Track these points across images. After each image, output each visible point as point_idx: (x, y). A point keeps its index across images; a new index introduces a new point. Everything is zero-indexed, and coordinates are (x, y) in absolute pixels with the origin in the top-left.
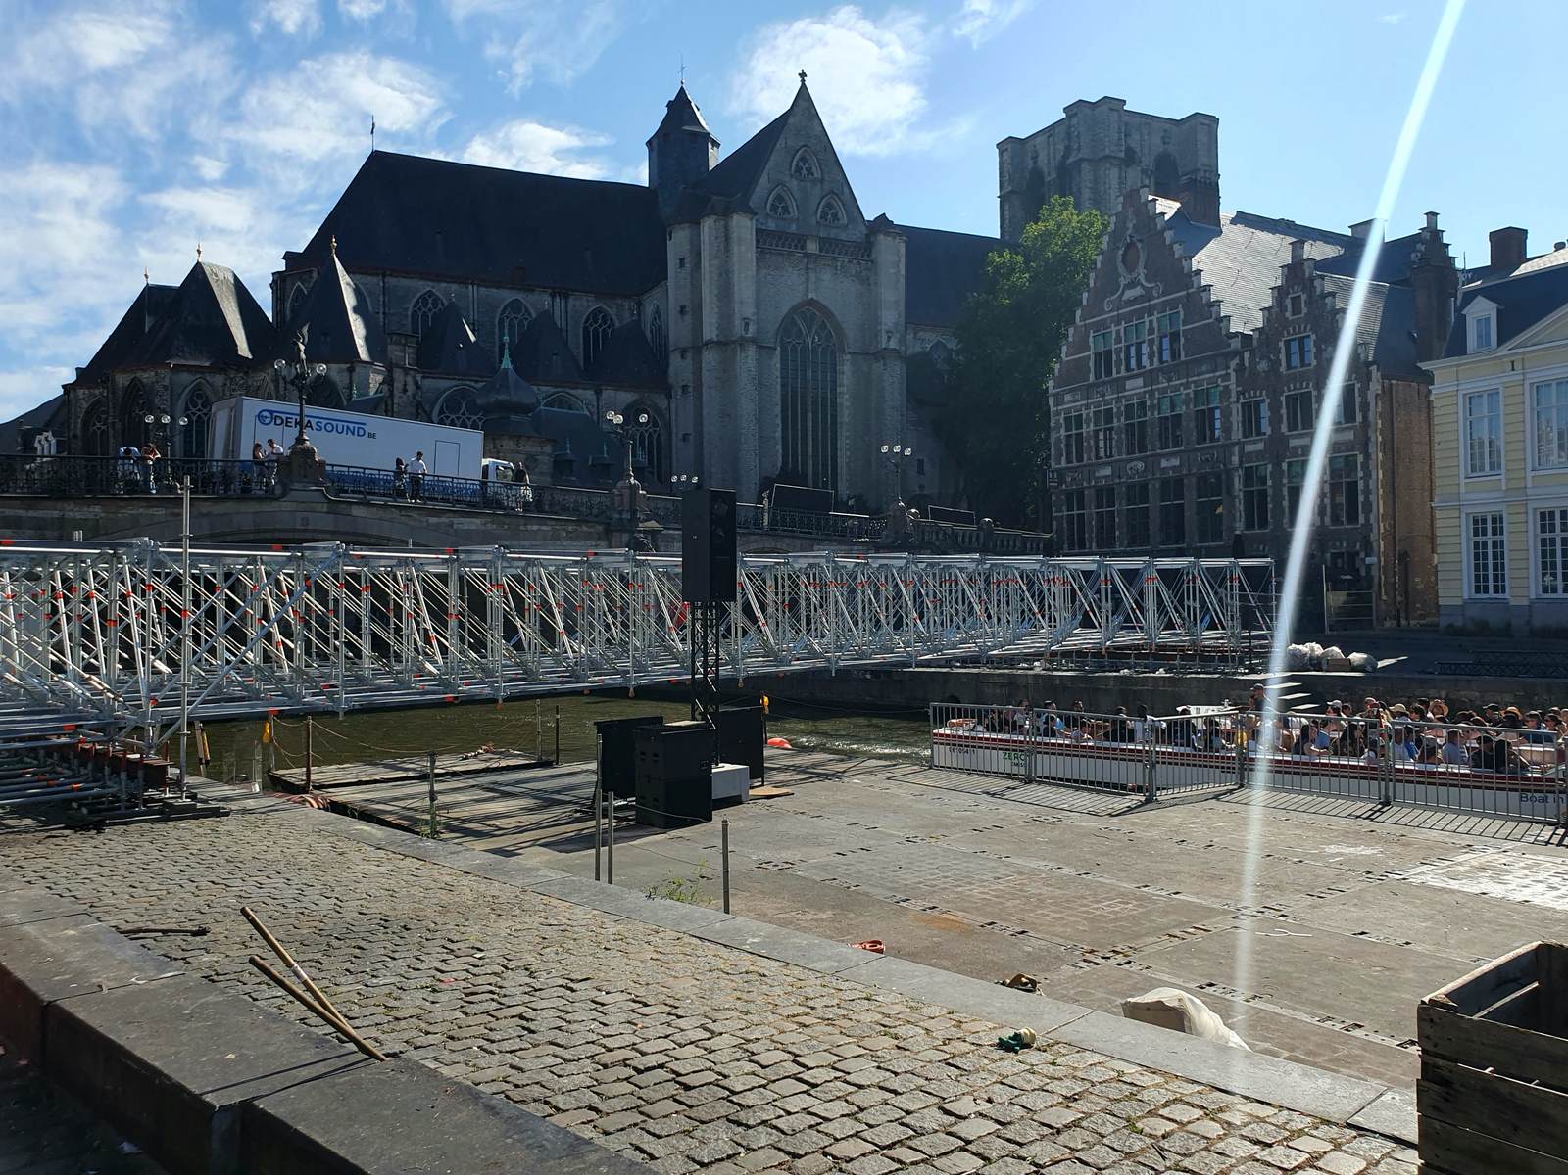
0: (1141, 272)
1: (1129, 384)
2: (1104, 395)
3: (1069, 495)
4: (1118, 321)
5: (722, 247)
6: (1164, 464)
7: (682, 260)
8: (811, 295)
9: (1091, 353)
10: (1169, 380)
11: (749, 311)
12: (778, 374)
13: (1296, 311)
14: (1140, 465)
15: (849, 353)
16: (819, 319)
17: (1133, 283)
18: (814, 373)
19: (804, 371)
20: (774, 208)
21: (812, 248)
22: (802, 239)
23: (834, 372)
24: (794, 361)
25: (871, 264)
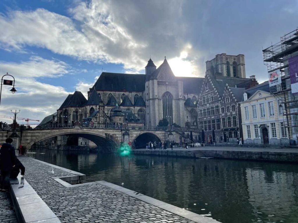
0: (208, 88)
1: (207, 105)
2: (204, 106)
3: (201, 122)
4: (205, 95)
5: (152, 84)
6: (212, 117)
7: (147, 86)
8: (167, 91)
9: (202, 100)
10: (212, 104)
11: (157, 94)
12: (162, 103)
13: (227, 94)
14: (209, 118)
15: (174, 99)
16: (169, 94)
17: (207, 89)
18: (168, 103)
19: (166, 103)
20: (161, 78)
21: (167, 83)
22: (165, 82)
23: (172, 102)
24: (165, 101)
25: (177, 85)
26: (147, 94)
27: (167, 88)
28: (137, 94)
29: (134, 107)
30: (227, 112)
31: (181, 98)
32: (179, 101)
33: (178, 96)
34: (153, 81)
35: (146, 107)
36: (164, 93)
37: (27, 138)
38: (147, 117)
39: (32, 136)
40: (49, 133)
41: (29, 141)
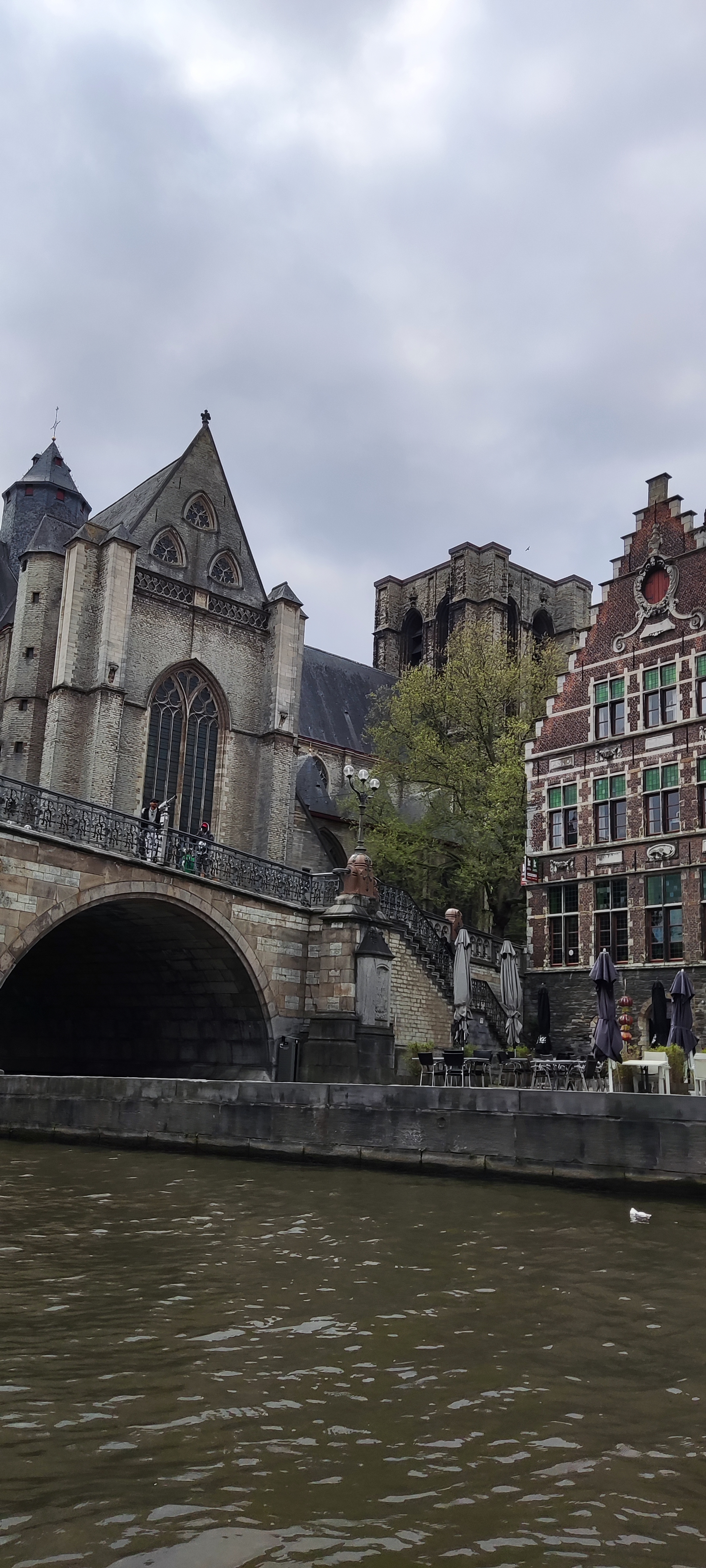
5: (92, 578)
7: (36, 596)
8: (195, 656)
11: (117, 657)
12: (146, 739)
15: (233, 730)
16: (201, 685)
18: (190, 745)
19: (177, 742)
20: (159, 550)
21: (200, 601)
22: (190, 589)
23: (213, 751)
24: (166, 728)
25: (267, 635)
27: (197, 633)
31: (286, 727)
32: (266, 751)
33: (267, 714)
34: (100, 558)
36: (173, 669)
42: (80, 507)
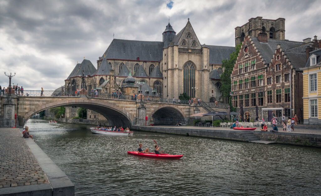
0: (248, 52)
1: (246, 75)
2: (241, 77)
3: (234, 97)
4: (244, 62)
5: (172, 52)
6: (252, 90)
7: (165, 55)
8: (190, 60)
9: (238, 69)
10: (253, 74)
11: (177, 63)
12: (183, 74)
13: (278, 59)
14: (247, 91)
15: (197, 70)
16: (191, 64)
17: (246, 55)
18: (190, 74)
19: (188, 74)
20: (183, 44)
21: (190, 51)
22: (188, 49)
23: (194, 74)
24: (186, 72)
25: (202, 53)
26: (165, 64)
27: (190, 56)
28: (152, 64)
29: (149, 79)
30: (275, 83)
31: (206, 68)
32: (203, 73)
33: (203, 67)
34: (173, 48)
35: (163, 79)
36: (186, 63)
37: (25, 107)
38: (165, 90)
39: (30, 104)
40: (51, 102)
41: (27, 111)
42: (174, 33)
